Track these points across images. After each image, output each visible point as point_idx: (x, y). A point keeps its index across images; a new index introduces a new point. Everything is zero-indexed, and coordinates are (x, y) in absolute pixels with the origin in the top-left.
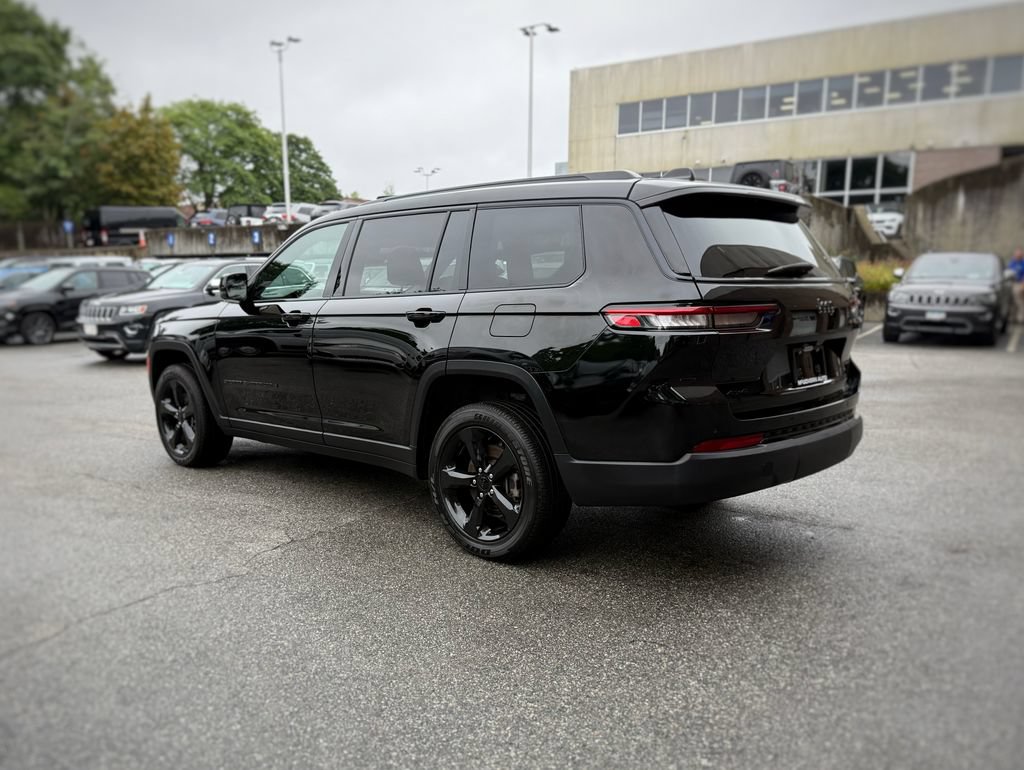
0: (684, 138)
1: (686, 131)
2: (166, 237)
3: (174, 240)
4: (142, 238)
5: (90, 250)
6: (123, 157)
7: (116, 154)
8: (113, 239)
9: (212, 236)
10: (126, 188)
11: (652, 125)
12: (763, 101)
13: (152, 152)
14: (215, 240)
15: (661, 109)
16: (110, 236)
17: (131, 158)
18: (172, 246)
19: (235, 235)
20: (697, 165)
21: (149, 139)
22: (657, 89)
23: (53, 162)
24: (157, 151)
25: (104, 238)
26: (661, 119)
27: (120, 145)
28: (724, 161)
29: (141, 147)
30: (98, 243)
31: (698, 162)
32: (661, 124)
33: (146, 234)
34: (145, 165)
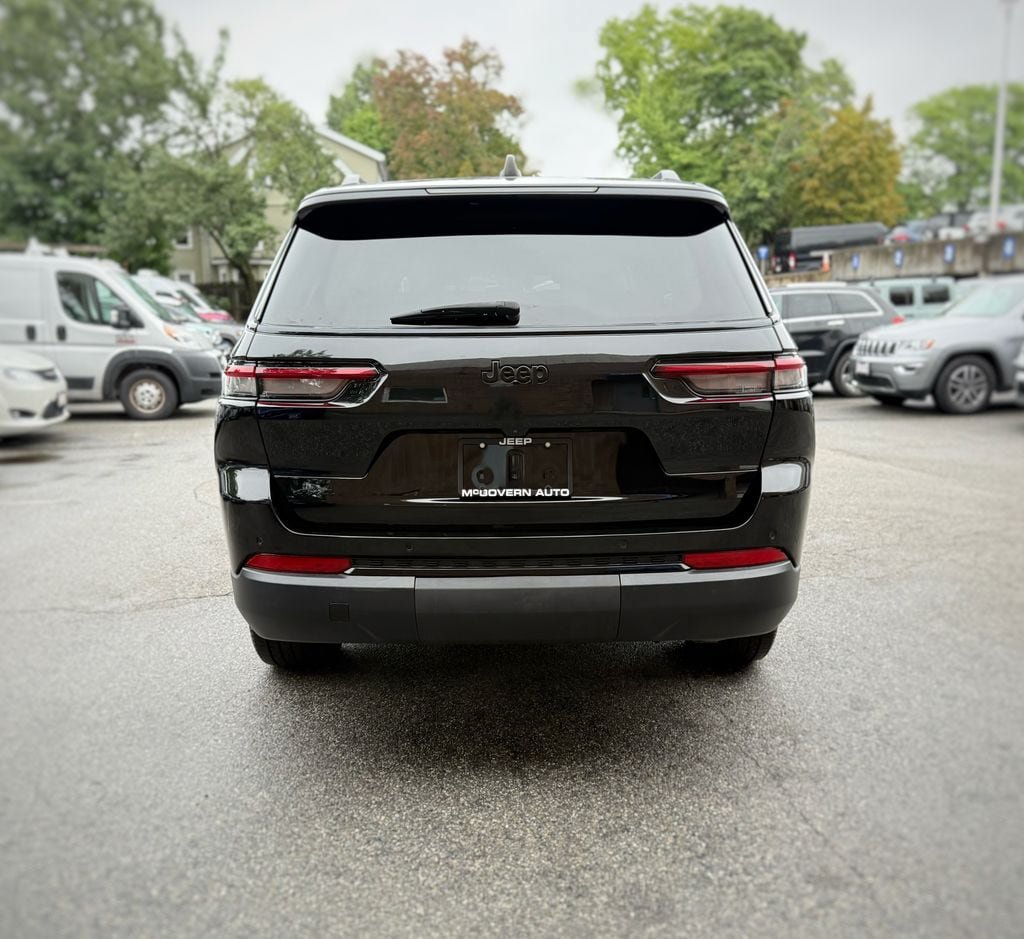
2: (851, 259)
3: (858, 262)
4: (826, 261)
5: (779, 276)
6: (831, 169)
7: (823, 166)
8: (800, 264)
9: (898, 255)
10: (831, 204)
13: (864, 159)
14: (902, 260)
16: (797, 261)
17: (839, 168)
18: (855, 269)
19: (925, 252)
21: (862, 144)
23: (754, 183)
24: (871, 157)
25: (792, 262)
27: (829, 155)
29: (852, 154)
30: (786, 269)
33: (831, 257)
34: (853, 176)
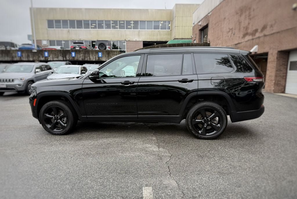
0: (68, 32)
1: (69, 30)
11: (58, 27)
12: (89, 24)
15: (60, 23)
20: (73, 39)
22: (59, 17)
26: (61, 25)
28: (80, 39)
31: (73, 38)
32: (61, 27)
